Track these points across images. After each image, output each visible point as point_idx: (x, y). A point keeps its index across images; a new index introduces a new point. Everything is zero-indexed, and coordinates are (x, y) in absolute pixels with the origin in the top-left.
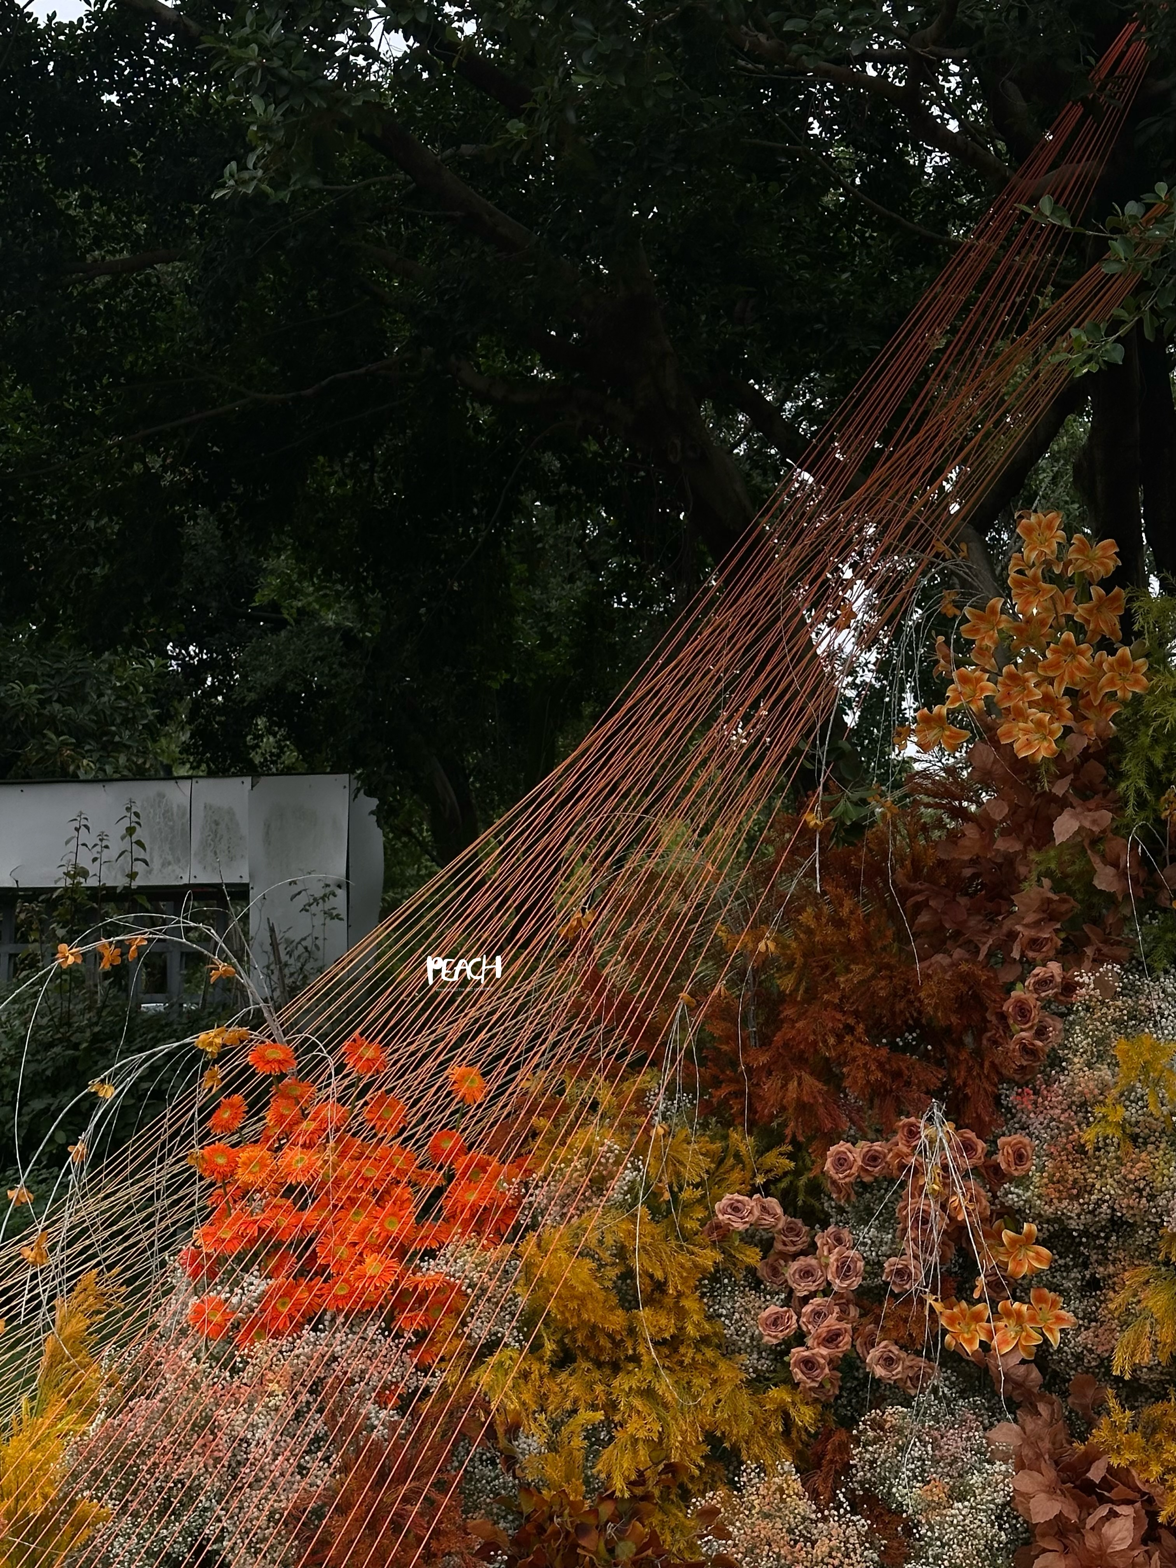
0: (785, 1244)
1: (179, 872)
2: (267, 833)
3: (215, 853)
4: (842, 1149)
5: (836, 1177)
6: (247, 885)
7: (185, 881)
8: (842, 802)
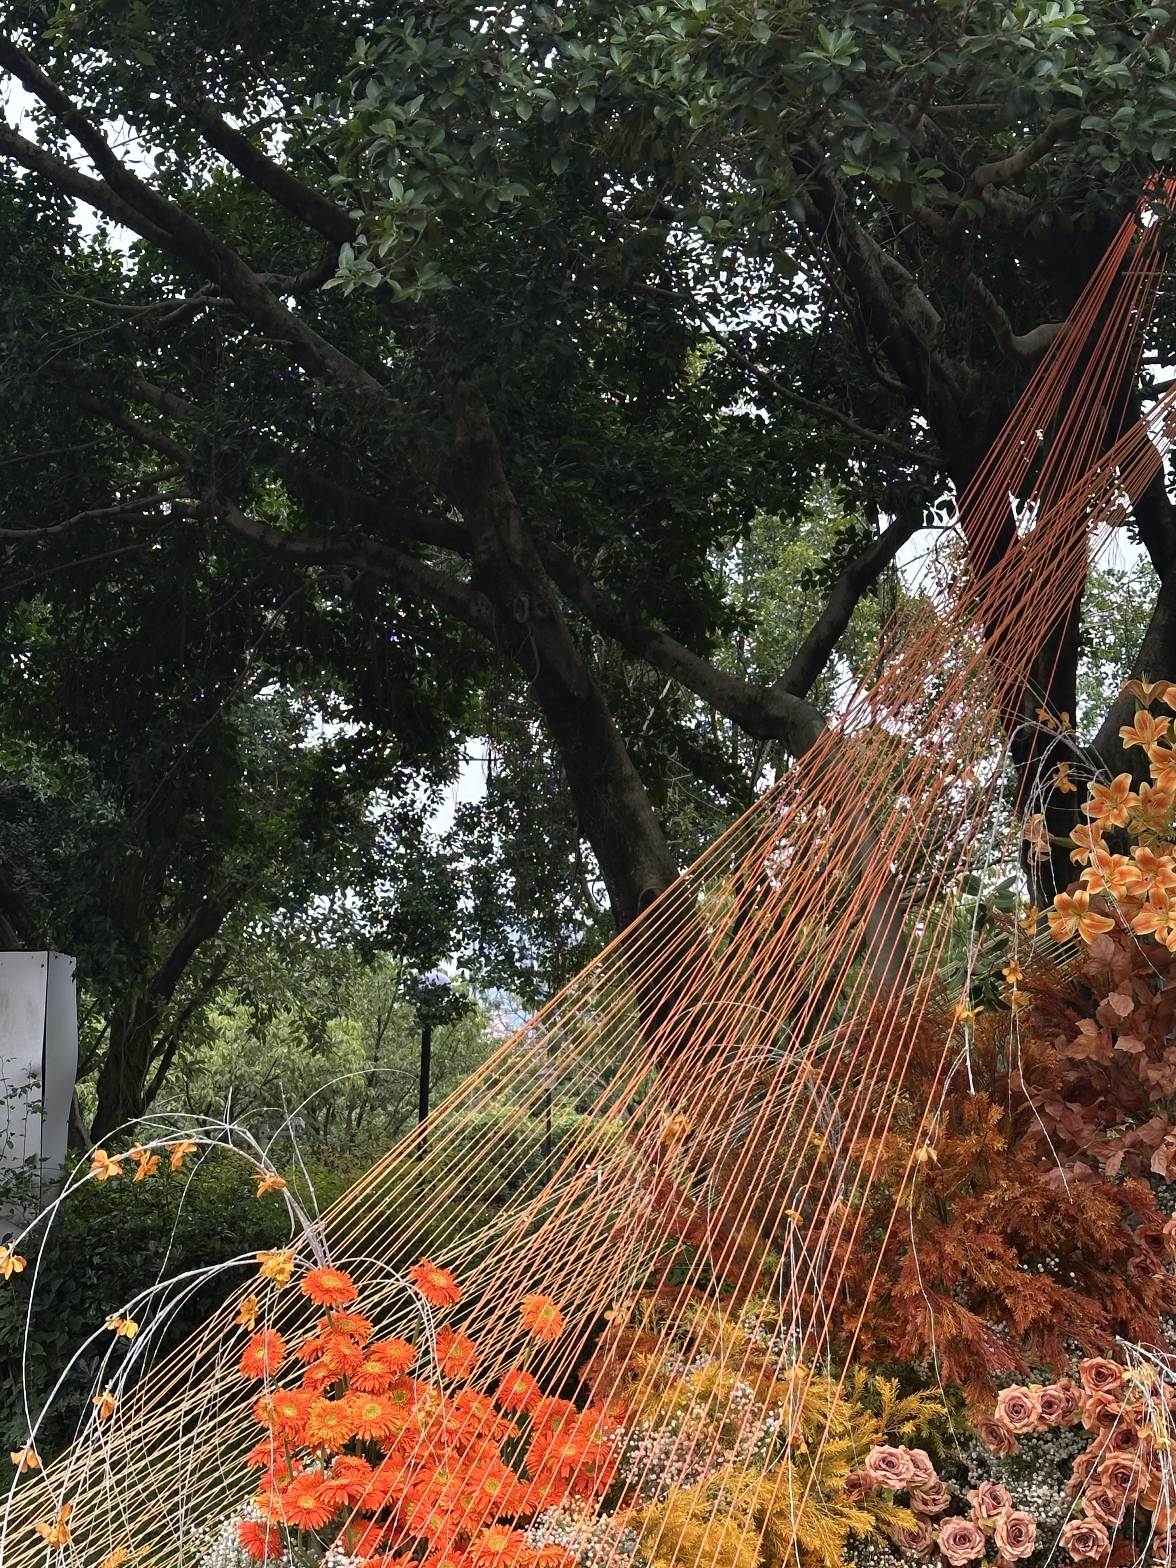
0: (925, 1503)
4: (1017, 1394)
5: (1011, 1426)
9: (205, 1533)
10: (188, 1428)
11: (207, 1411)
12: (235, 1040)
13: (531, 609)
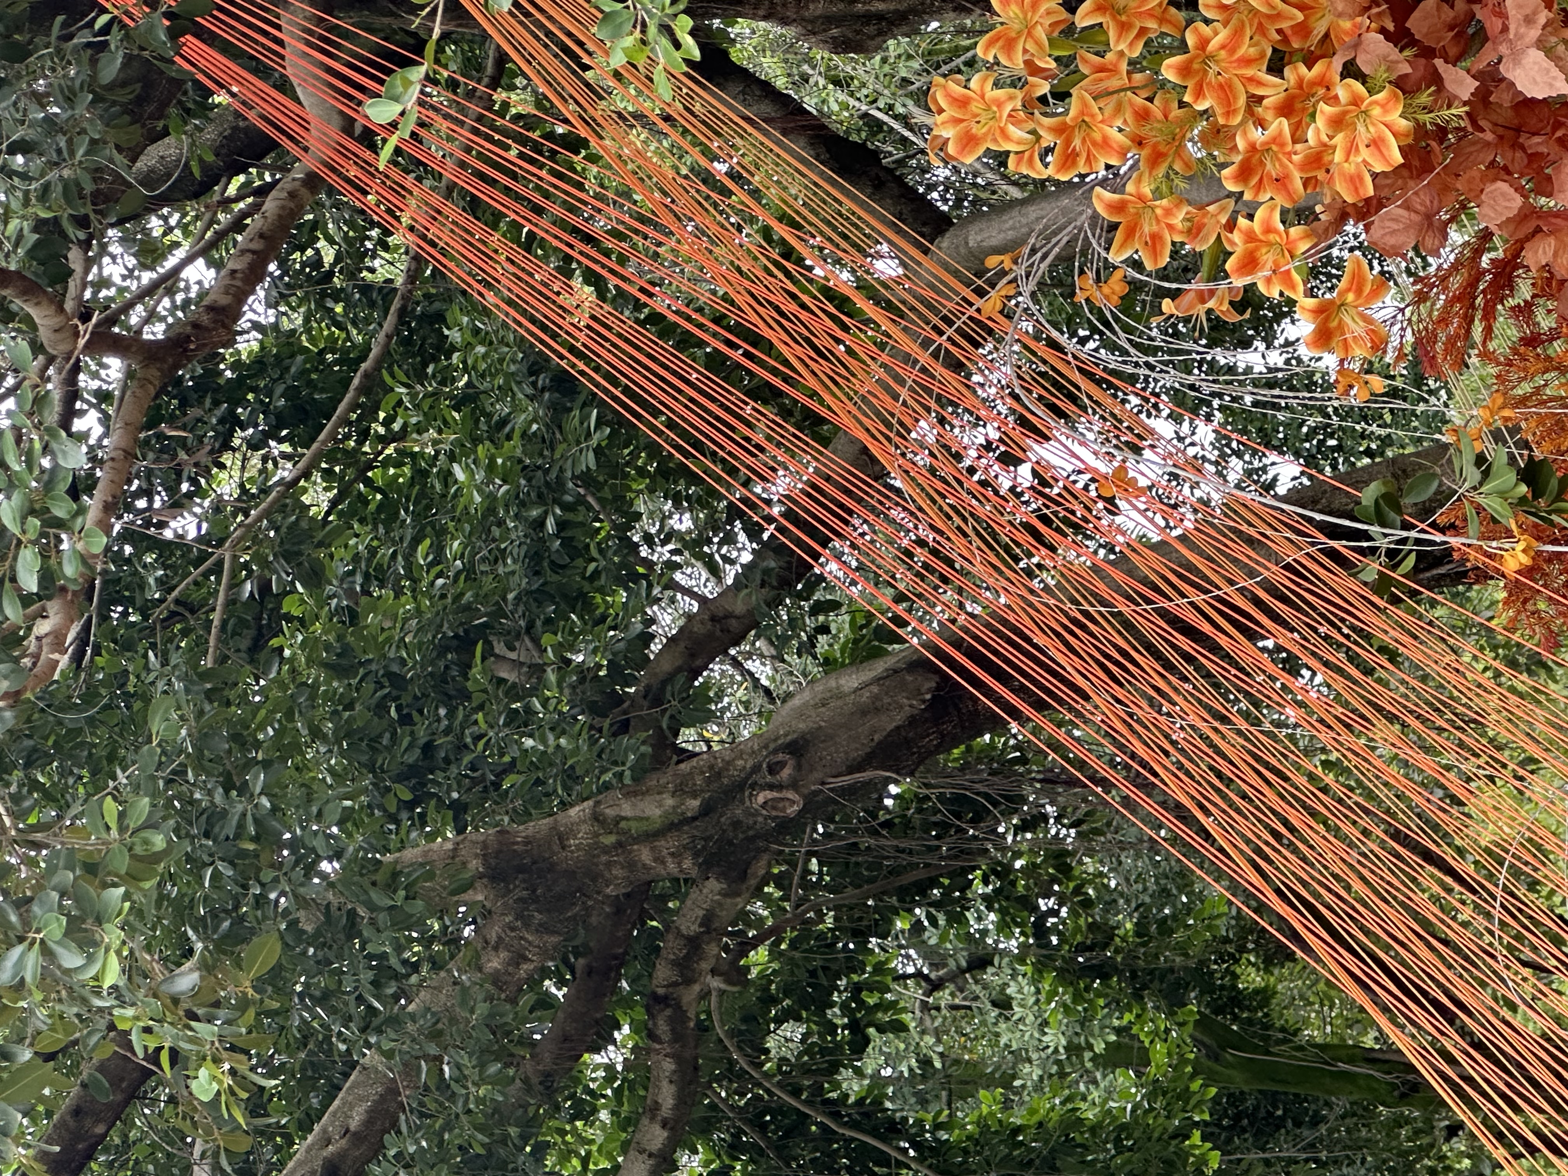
8: (1480, 500)
13: (779, 787)
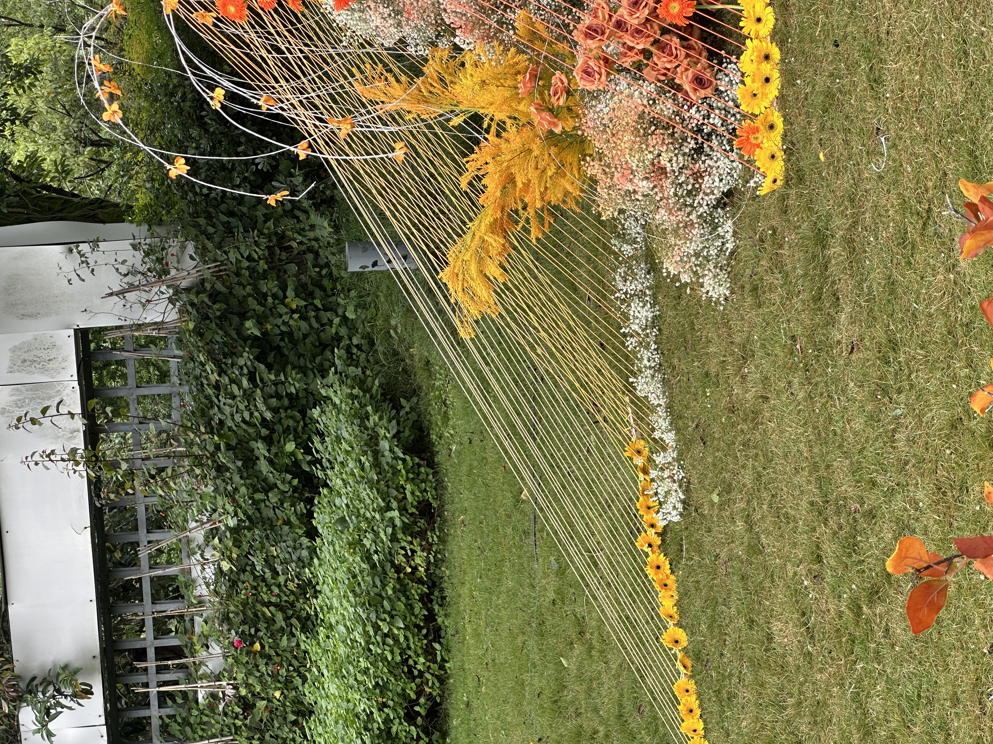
1: (69, 390)
2: (29, 316)
3: (50, 360)
6: (75, 330)
7: (76, 384)
9: (345, 36)
10: (278, 50)
11: (267, 39)
12: (35, 142)
